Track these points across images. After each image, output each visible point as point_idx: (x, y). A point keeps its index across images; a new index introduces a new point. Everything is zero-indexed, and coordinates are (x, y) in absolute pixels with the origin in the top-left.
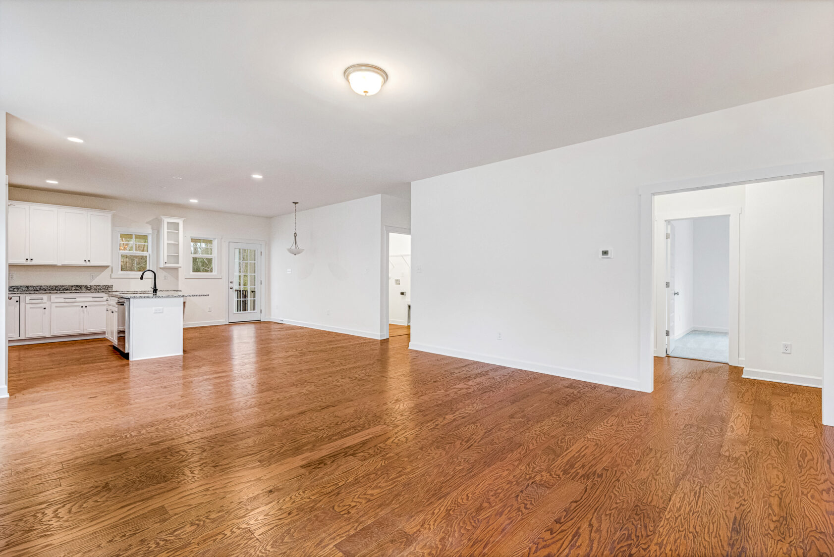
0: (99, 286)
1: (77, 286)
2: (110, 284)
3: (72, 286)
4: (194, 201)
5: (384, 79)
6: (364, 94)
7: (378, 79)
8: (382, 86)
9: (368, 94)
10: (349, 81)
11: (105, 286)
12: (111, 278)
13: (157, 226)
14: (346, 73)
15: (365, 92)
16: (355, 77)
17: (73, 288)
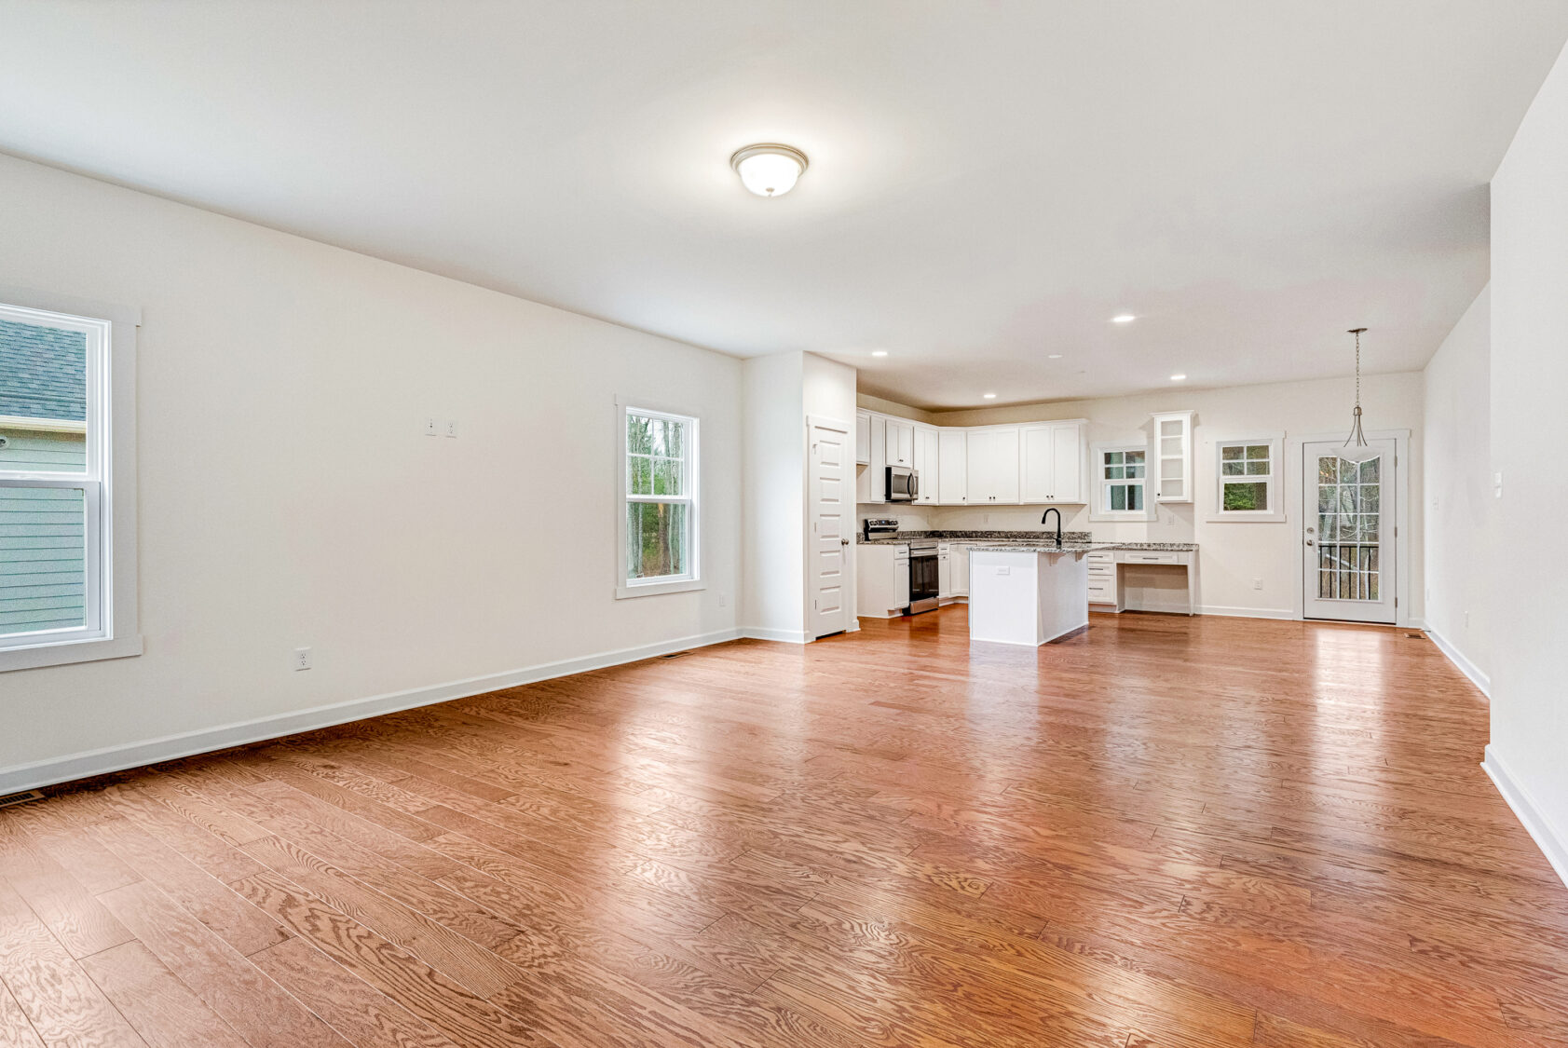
0: (1073, 533)
1: (1049, 533)
2: (1087, 531)
3: (1043, 533)
4: (1178, 378)
5: (802, 167)
6: (767, 194)
7: (792, 165)
8: (799, 177)
9: (773, 194)
10: (740, 175)
11: (1081, 533)
12: (1090, 522)
13: (1149, 428)
14: (735, 159)
15: (771, 190)
16: (750, 165)
17: (1044, 536)
